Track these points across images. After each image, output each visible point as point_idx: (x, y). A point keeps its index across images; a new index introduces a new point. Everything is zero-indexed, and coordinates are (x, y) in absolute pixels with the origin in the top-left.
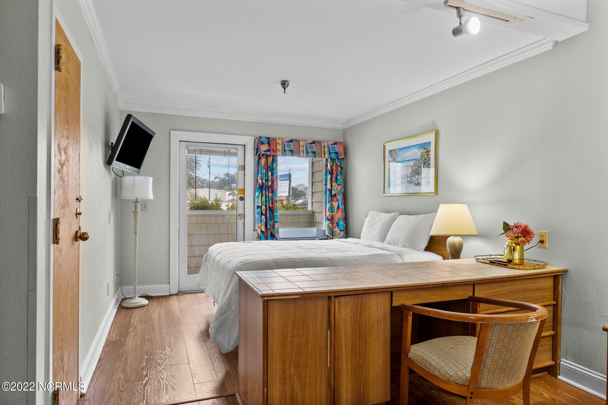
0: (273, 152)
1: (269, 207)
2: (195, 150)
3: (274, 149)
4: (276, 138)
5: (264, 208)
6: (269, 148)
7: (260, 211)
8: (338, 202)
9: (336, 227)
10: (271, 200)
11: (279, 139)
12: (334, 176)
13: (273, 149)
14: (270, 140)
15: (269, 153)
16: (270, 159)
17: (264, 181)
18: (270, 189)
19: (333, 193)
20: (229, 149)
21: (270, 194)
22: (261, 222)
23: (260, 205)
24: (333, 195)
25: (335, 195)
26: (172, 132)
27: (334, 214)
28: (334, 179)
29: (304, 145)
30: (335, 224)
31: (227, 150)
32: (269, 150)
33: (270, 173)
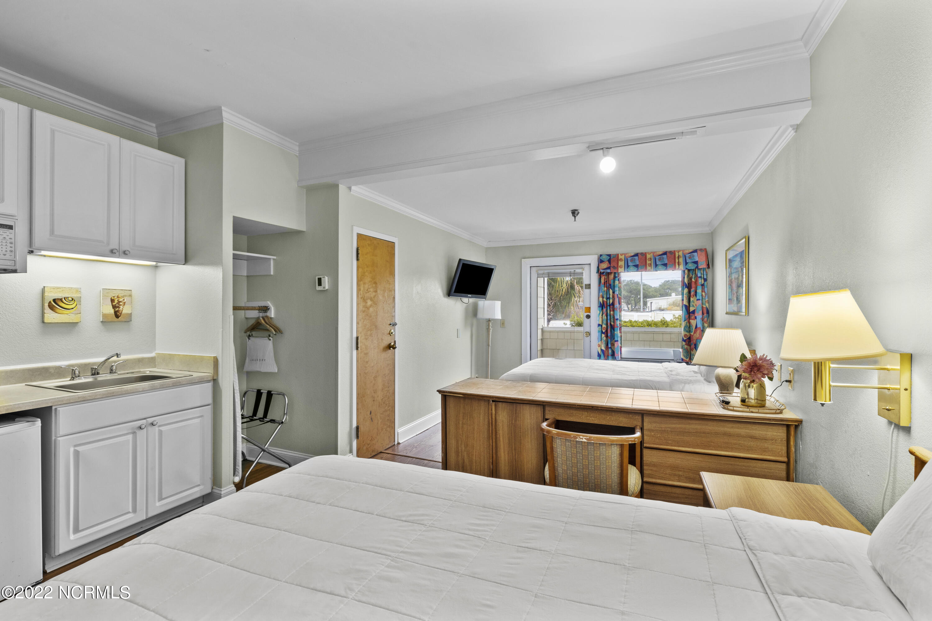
0: (614, 269)
1: (611, 324)
2: (543, 274)
3: (615, 266)
4: (618, 255)
5: (604, 326)
6: (609, 266)
7: (600, 330)
8: (696, 320)
9: (693, 349)
10: (613, 318)
11: (621, 255)
12: (693, 290)
13: (614, 266)
14: (612, 257)
15: (609, 271)
16: (612, 276)
17: (605, 300)
18: (611, 306)
19: (692, 309)
20: (575, 270)
21: (612, 312)
22: (601, 341)
23: (601, 323)
24: (690, 311)
25: (694, 312)
26: (522, 259)
27: (692, 334)
28: (692, 293)
29: (652, 258)
30: (693, 346)
31: (572, 271)
32: (609, 268)
33: (611, 291)
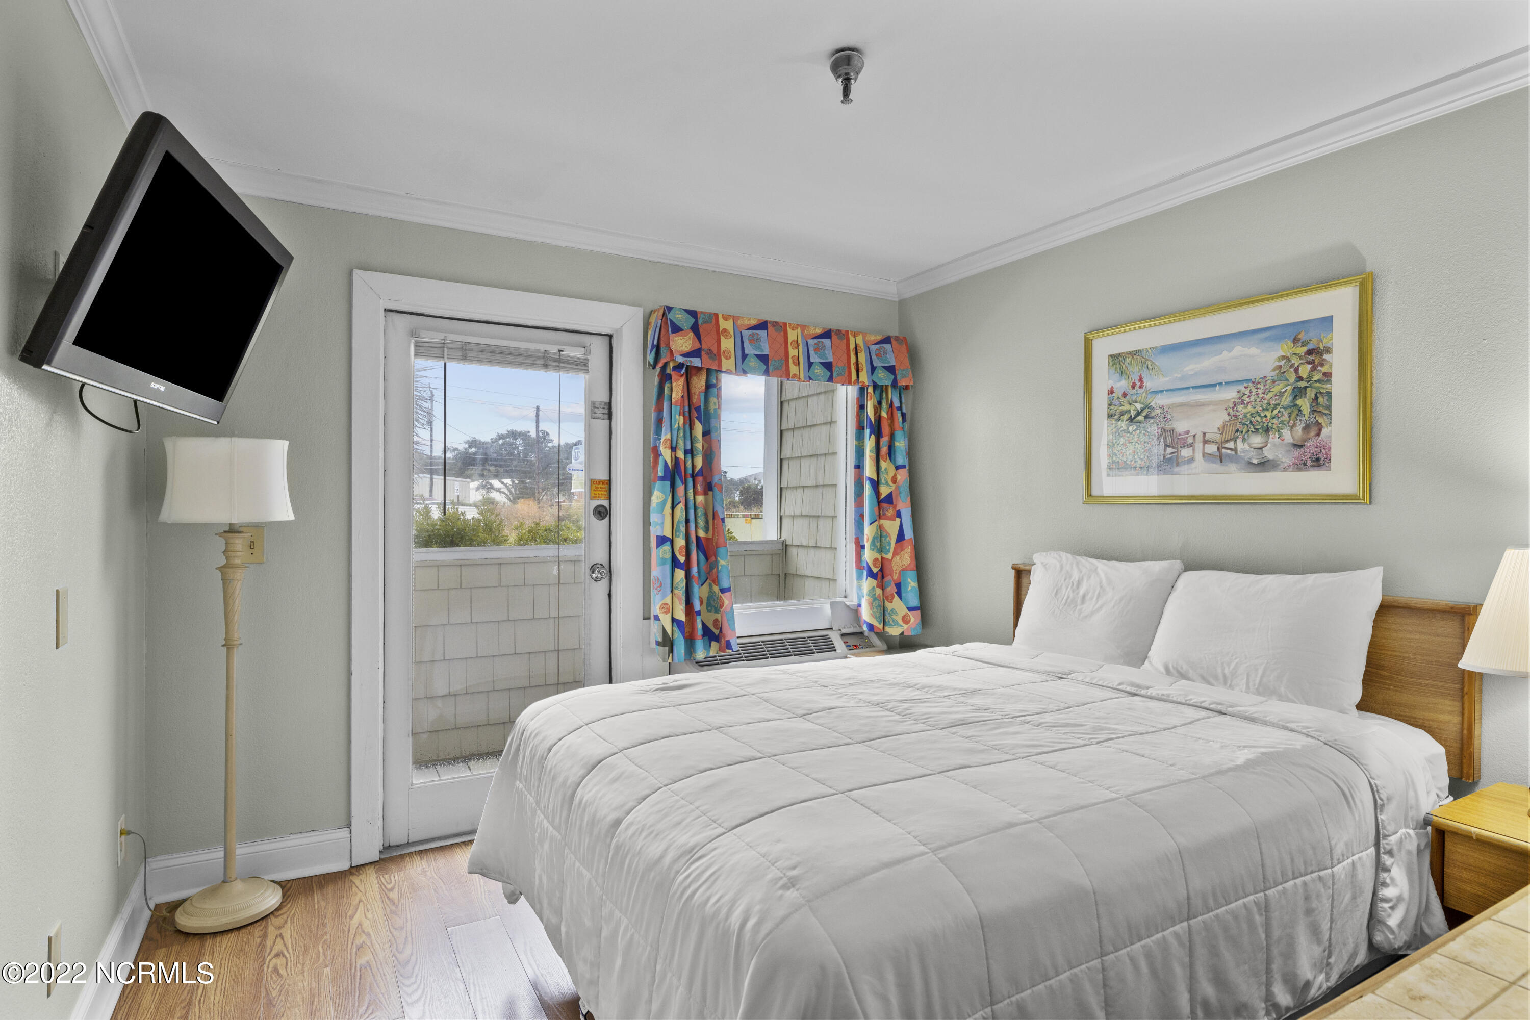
0: (711, 358)
1: (698, 538)
2: (443, 346)
3: (712, 348)
4: (716, 315)
5: (680, 542)
6: (697, 346)
7: (668, 556)
8: (898, 520)
9: (893, 597)
10: (703, 517)
11: (726, 318)
12: (885, 440)
13: (710, 350)
14: (700, 321)
15: (696, 362)
16: (699, 383)
17: (680, 455)
18: (700, 479)
19: (884, 491)
20: (561, 347)
21: (700, 498)
22: (672, 591)
23: (668, 534)
24: (882, 497)
25: (889, 499)
26: (358, 274)
27: (889, 556)
28: (884, 450)
29: (800, 342)
30: (891, 589)
31: (553, 349)
32: (696, 353)
33: (699, 429)
